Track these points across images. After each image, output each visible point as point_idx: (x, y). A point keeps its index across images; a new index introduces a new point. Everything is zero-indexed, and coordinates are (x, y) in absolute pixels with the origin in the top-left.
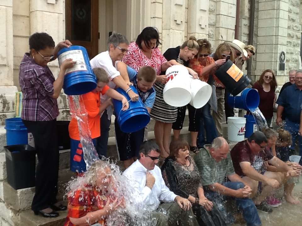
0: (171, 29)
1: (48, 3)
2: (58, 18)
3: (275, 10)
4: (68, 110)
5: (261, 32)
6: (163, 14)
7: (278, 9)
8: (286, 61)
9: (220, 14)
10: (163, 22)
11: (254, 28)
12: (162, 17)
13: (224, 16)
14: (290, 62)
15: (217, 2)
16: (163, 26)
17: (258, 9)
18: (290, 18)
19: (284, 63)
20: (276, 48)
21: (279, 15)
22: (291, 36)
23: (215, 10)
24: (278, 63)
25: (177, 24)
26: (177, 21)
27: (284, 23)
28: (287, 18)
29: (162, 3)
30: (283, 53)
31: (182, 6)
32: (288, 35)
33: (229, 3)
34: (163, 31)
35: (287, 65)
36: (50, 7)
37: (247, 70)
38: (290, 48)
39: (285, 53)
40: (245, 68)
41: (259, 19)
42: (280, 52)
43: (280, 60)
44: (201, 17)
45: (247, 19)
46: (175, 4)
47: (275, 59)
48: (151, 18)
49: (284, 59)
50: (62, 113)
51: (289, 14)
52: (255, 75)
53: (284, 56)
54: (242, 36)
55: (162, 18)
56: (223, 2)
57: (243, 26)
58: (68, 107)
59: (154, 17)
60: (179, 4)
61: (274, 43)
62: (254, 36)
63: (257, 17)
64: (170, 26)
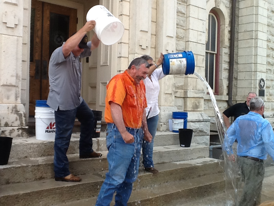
0: (137, 53)
1: (7, 27)
2: (18, 40)
3: (254, 40)
4: (24, 127)
5: (241, 60)
6: (130, 39)
7: (257, 38)
8: (266, 87)
9: (189, 41)
10: (129, 47)
11: (234, 56)
12: (128, 42)
13: (194, 43)
14: (271, 88)
15: (187, 29)
16: (129, 50)
17: (238, 38)
18: (269, 47)
19: (264, 89)
20: (255, 75)
21: (257, 44)
22: (270, 64)
23: (184, 37)
24: (257, 89)
25: (142, 49)
26: (142, 46)
27: (262, 52)
28: (266, 47)
29: (129, 30)
30: (262, 80)
31: (147, 32)
32: (268, 63)
33: (199, 31)
34: (129, 55)
35: (267, 91)
36: (10, 30)
37: (228, 96)
38: (270, 75)
39: (265, 79)
40: (226, 94)
41: (239, 47)
42: (259, 78)
43: (259, 87)
44: (168, 43)
45: (227, 48)
46: (140, 30)
47: (254, 85)
48: (118, 43)
49: (264, 86)
50: (17, 131)
51: (268, 44)
52: (237, 101)
53: (263, 82)
54: (223, 64)
55: (128, 44)
56: (192, 30)
57: (223, 54)
58: (24, 125)
59: (121, 42)
60: (145, 30)
61: (253, 70)
62: (234, 64)
63: (237, 46)
64: (135, 51)
